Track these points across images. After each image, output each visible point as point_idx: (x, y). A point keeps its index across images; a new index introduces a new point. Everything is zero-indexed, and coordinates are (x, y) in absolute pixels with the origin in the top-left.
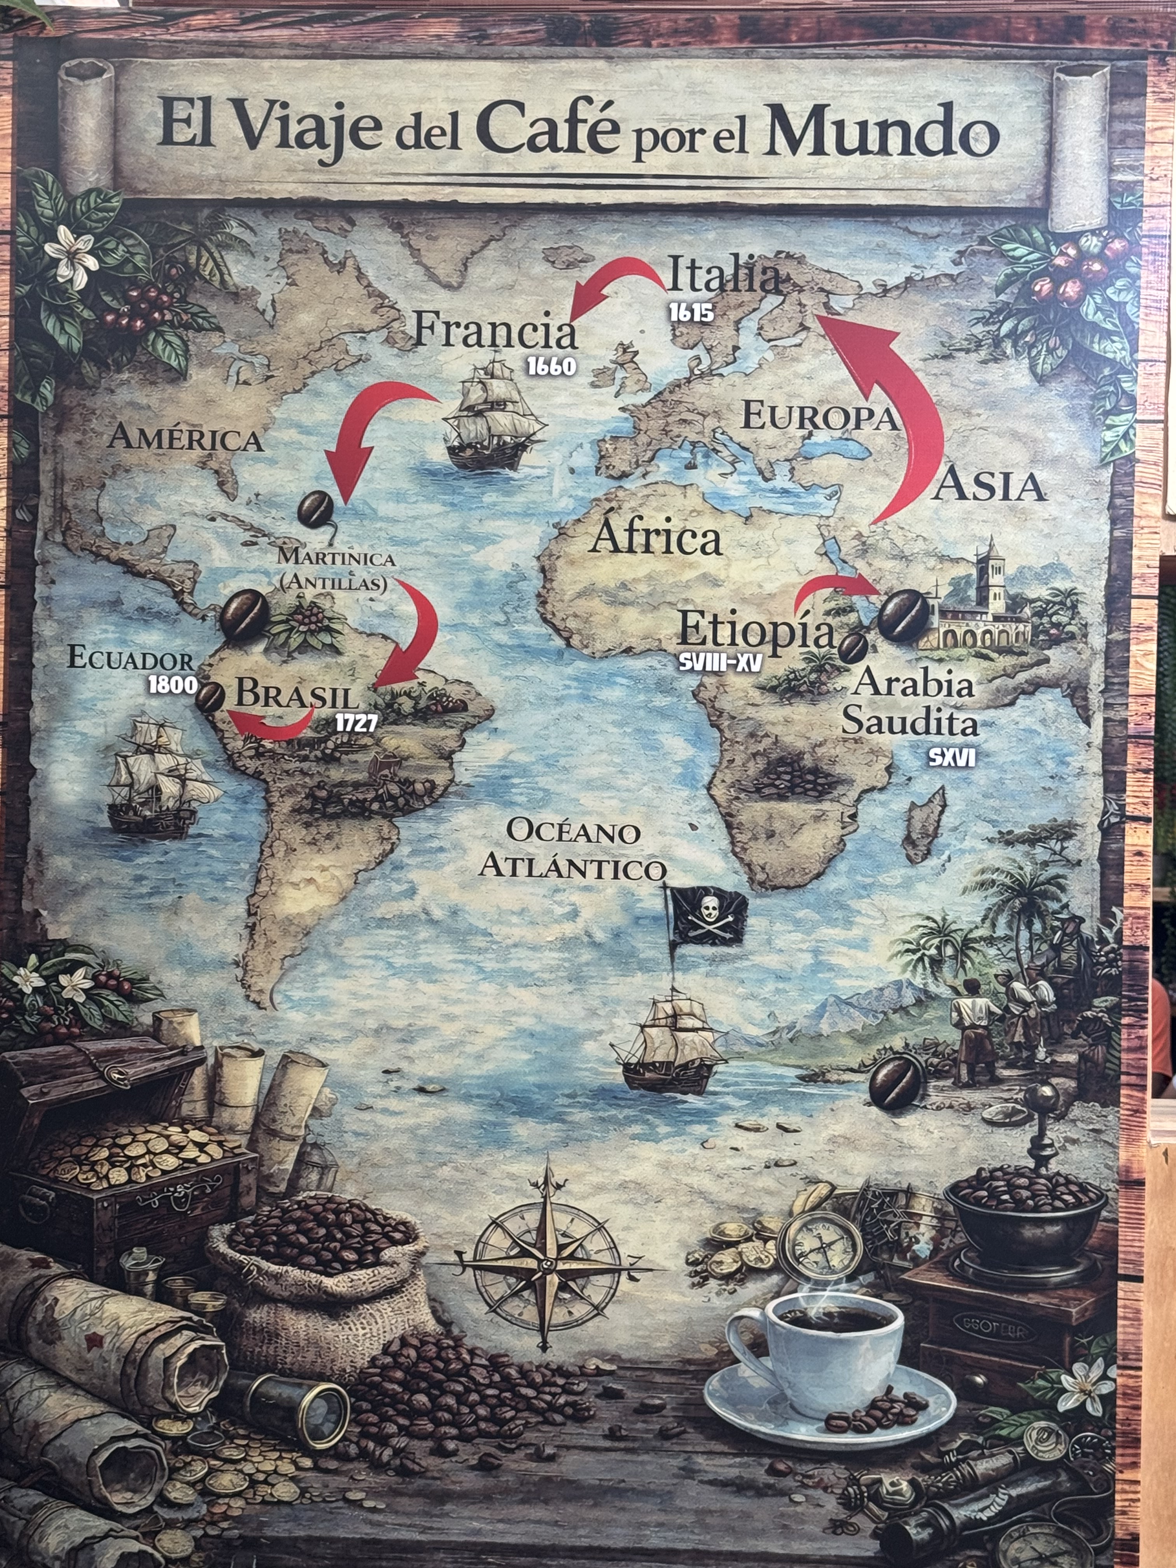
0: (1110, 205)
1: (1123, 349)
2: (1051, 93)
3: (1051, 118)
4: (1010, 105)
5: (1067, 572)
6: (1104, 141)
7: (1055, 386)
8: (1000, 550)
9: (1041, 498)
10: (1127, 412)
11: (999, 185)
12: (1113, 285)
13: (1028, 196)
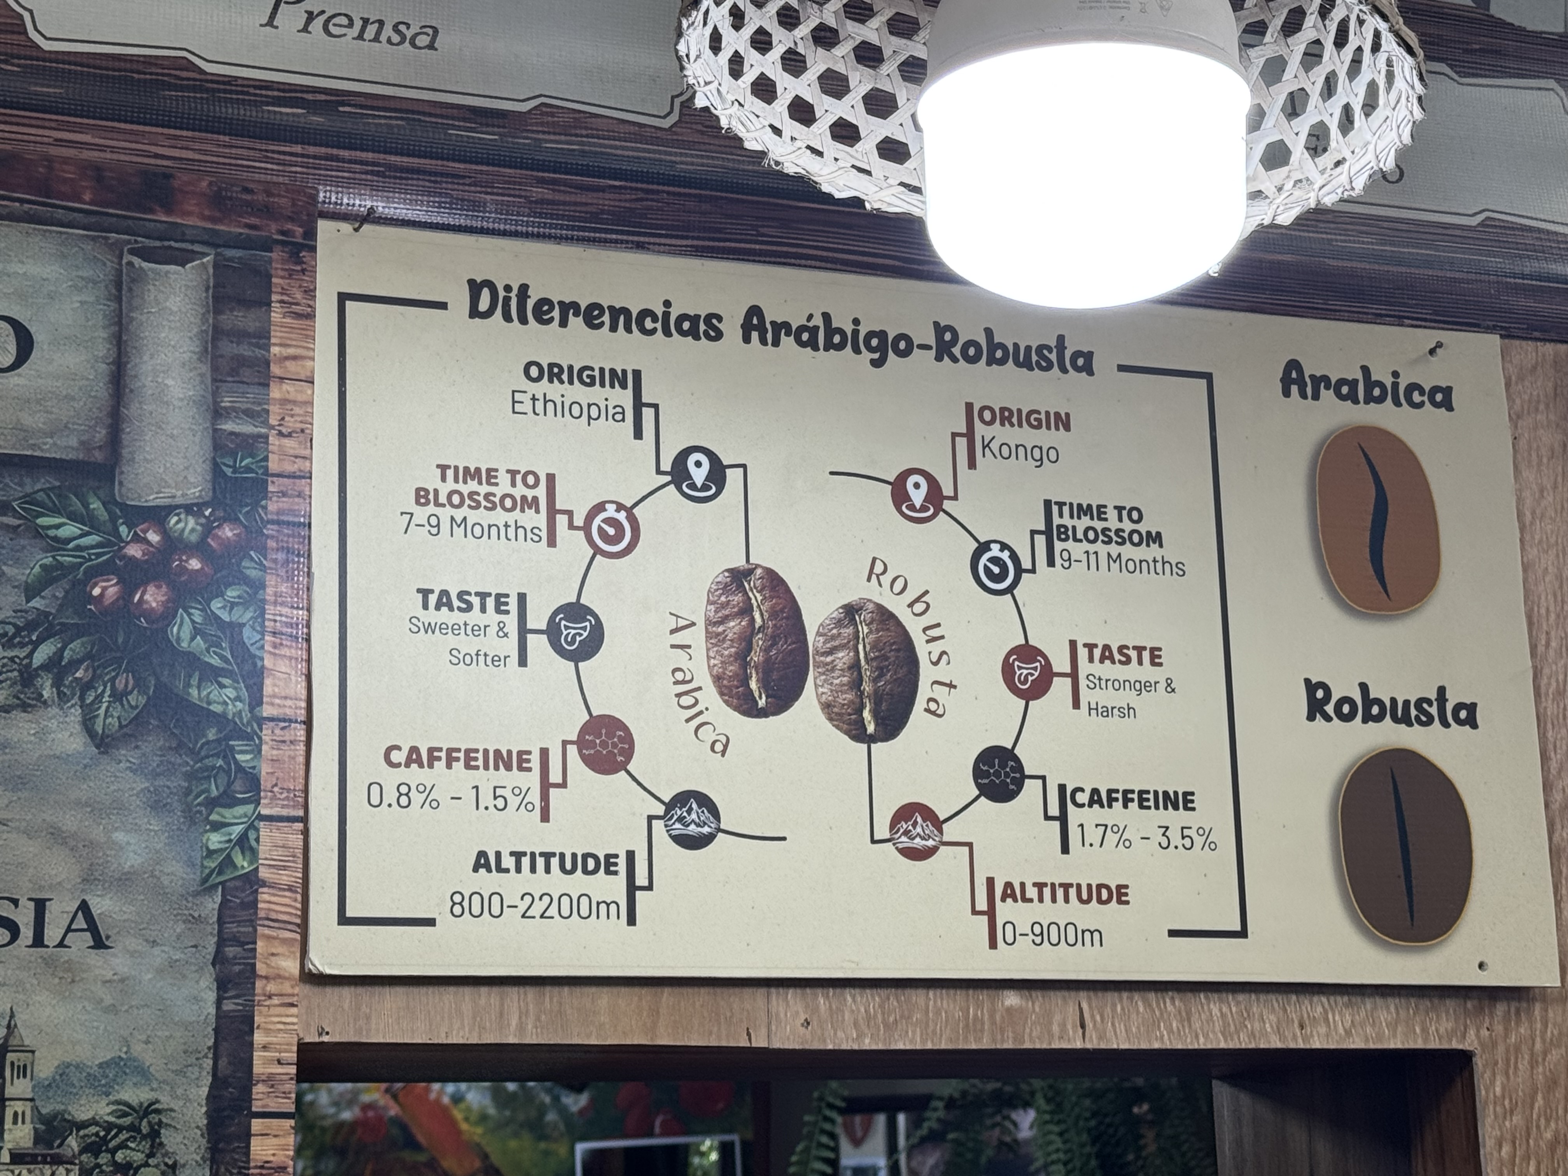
0: (216, 470)
1: (238, 698)
2: (119, 285)
3: (120, 323)
4: (51, 297)
5: (143, 1074)
6: (205, 369)
7: (127, 755)
8: (26, 1036)
9: (99, 943)
10: (244, 802)
11: (33, 420)
12: (222, 595)
13: (82, 443)
